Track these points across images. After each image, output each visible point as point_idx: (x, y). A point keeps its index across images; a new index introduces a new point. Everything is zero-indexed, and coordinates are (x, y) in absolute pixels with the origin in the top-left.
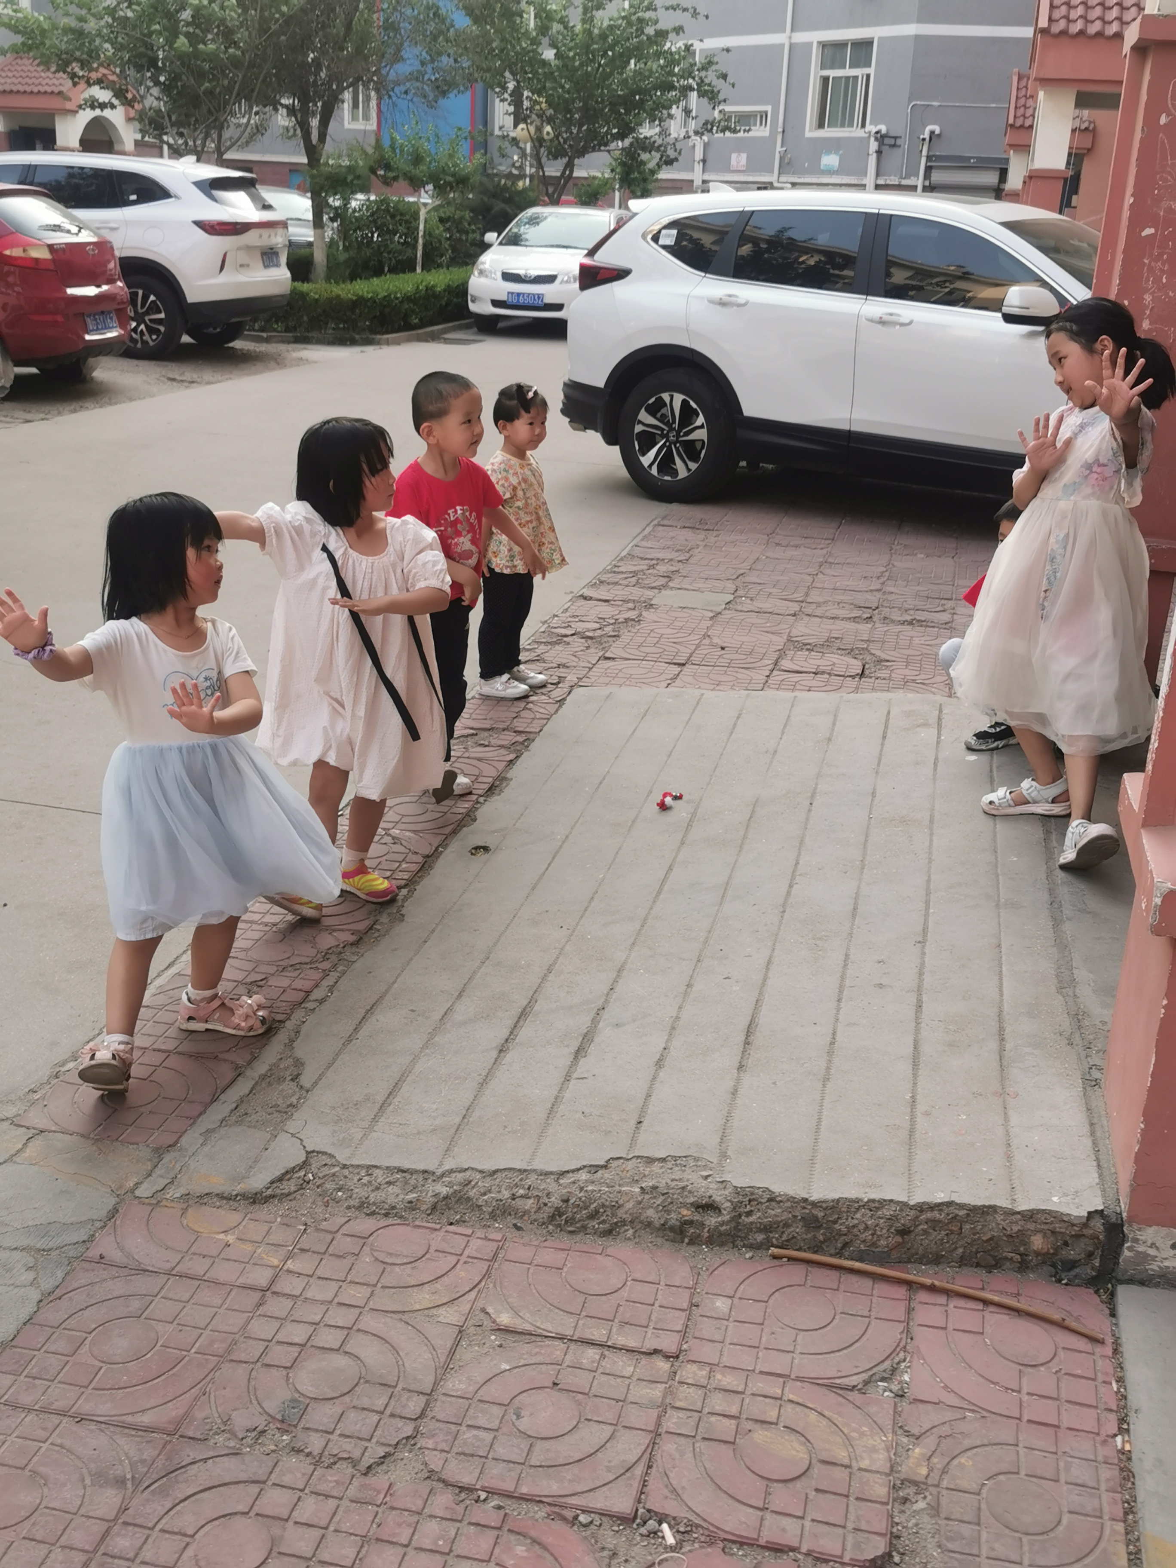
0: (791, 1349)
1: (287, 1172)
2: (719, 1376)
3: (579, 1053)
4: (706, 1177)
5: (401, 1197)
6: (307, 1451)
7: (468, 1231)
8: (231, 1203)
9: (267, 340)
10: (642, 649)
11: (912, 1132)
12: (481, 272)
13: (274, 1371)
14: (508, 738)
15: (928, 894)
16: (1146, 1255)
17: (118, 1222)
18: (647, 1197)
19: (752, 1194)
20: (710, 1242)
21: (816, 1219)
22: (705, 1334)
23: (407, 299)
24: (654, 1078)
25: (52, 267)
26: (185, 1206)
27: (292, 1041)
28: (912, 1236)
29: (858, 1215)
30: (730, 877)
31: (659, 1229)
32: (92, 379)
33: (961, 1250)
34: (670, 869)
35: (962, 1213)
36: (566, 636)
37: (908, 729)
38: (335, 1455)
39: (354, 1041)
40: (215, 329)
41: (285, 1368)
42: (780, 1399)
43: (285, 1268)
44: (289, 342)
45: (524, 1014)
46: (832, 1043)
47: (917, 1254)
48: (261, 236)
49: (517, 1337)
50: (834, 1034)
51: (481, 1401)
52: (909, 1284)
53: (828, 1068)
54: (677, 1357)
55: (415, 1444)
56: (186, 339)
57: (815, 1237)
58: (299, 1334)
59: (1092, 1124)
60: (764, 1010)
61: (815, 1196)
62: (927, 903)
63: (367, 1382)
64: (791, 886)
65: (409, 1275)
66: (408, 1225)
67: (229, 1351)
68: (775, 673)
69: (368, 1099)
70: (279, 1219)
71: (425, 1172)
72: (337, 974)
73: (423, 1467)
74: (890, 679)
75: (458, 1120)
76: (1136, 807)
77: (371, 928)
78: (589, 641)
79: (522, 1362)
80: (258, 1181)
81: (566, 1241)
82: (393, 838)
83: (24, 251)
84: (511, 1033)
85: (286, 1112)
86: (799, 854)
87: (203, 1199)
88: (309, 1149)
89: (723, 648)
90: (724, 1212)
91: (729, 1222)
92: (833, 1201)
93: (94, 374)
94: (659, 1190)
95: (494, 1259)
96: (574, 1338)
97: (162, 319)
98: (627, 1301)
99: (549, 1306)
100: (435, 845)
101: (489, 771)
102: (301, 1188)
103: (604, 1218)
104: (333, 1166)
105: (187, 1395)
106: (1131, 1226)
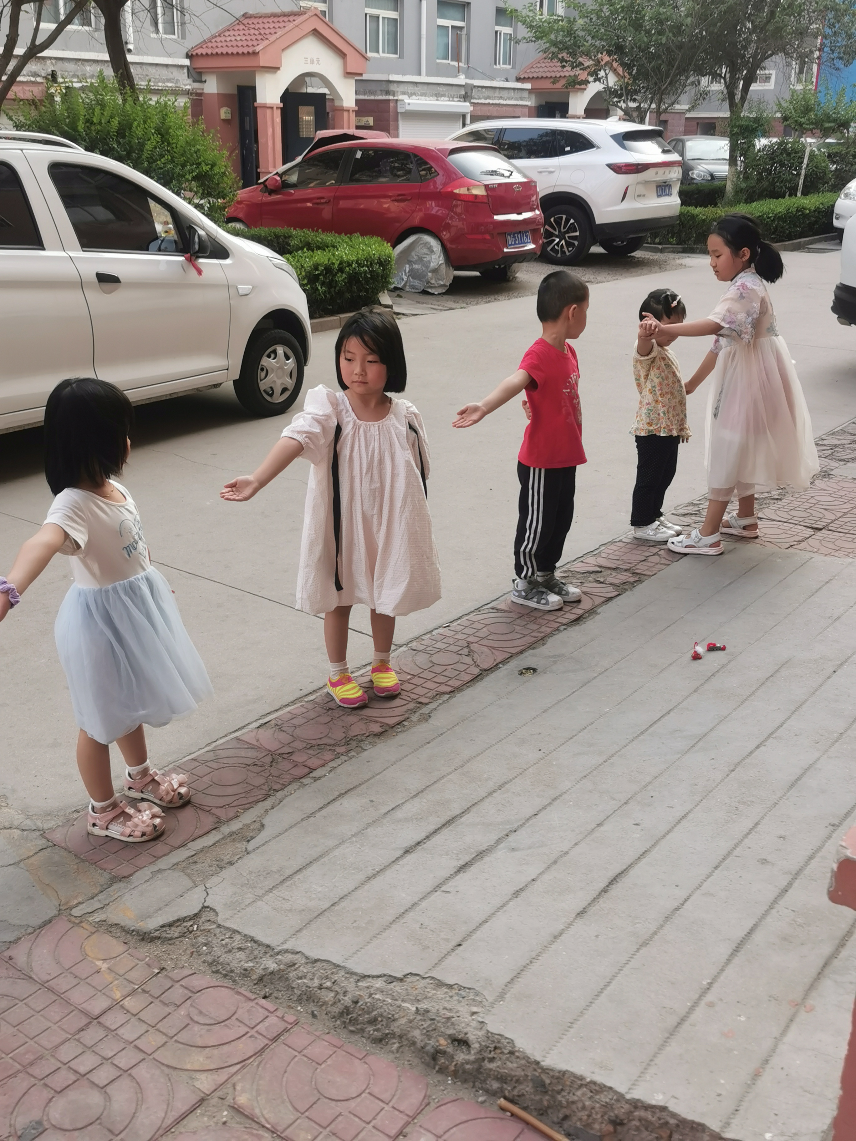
1: (178, 920)
3: (463, 868)
4: (474, 1013)
7: (273, 1008)
8: (128, 936)
9: (662, 251)
10: (792, 512)
12: (847, 196)
13: (46, 1091)
14: (623, 578)
17: (43, 932)
18: (419, 1017)
19: (499, 1042)
20: (455, 1074)
21: (543, 1085)
23: (778, 218)
24: (503, 906)
25: (486, 200)
26: (95, 930)
27: (271, 808)
28: (625, 1128)
29: (579, 1093)
30: (712, 729)
31: (420, 1051)
32: (515, 278)
34: (668, 713)
35: (672, 1121)
39: (311, 819)
40: (622, 242)
41: (56, 1091)
43: (121, 1003)
44: (678, 252)
45: (447, 823)
46: (677, 909)
48: (657, 173)
49: (243, 1120)
50: (685, 901)
53: (655, 933)
56: (597, 249)
57: (541, 1099)
61: (547, 1063)
63: (100, 1124)
64: (758, 747)
65: (201, 1036)
66: (235, 990)
67: (31, 1064)
69: (280, 871)
70: (148, 959)
71: (268, 946)
72: (346, 758)
75: (327, 905)
77: (398, 724)
80: (151, 924)
81: (342, 1038)
82: (471, 651)
83: (468, 189)
84: (427, 837)
85: (222, 868)
86: (789, 718)
87: (111, 928)
88: (207, 904)
90: (472, 1052)
91: (474, 1062)
92: (560, 1072)
93: (517, 275)
94: (430, 1014)
95: (275, 1039)
96: (282, 1135)
97: (576, 236)
98: (350, 1112)
99: (285, 1097)
100: (498, 661)
101: (586, 604)
102: (183, 935)
103: (379, 1026)
104: (214, 923)
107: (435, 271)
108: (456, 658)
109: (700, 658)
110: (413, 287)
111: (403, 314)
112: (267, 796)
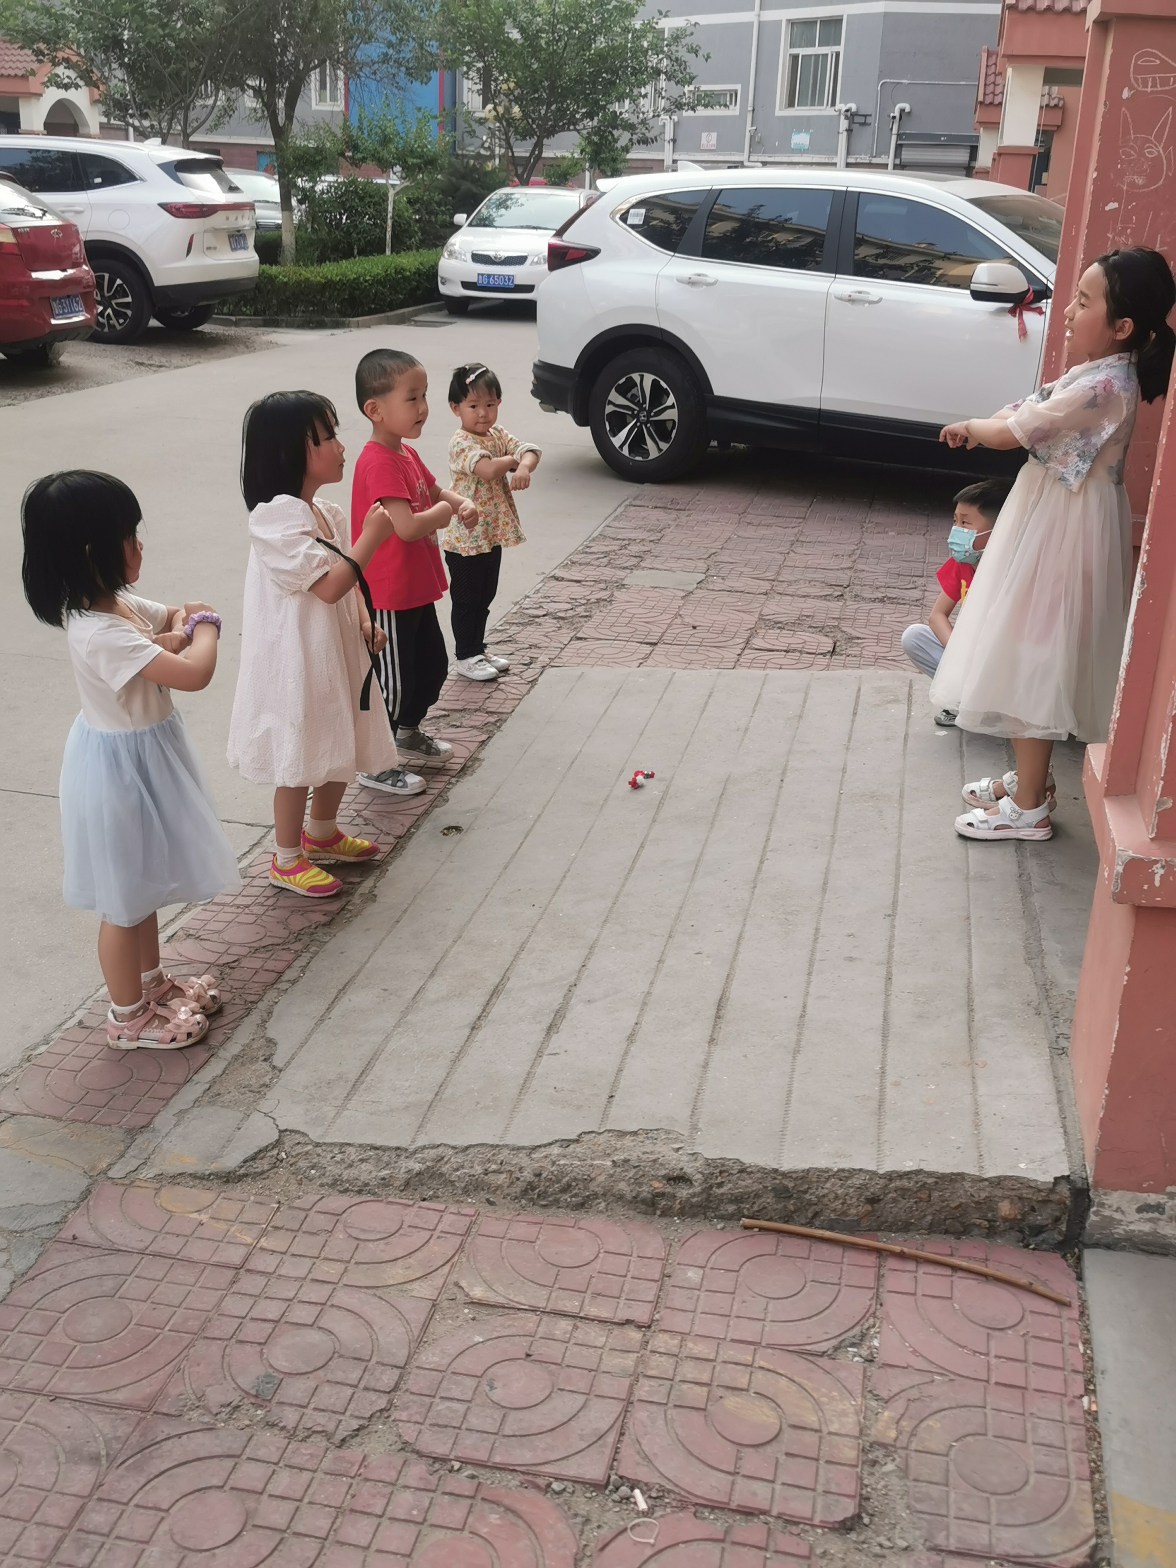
0: (761, 1316)
1: (260, 1151)
2: (690, 1345)
3: (551, 1029)
4: (678, 1150)
5: (374, 1174)
6: (281, 1425)
7: (441, 1207)
8: (205, 1182)
9: (236, 324)
10: (614, 629)
11: (881, 1103)
12: (451, 254)
13: (248, 1348)
14: (480, 719)
15: (898, 867)
16: (1112, 1219)
17: (91, 1203)
18: (619, 1170)
19: (723, 1165)
20: (682, 1213)
21: (786, 1189)
22: (677, 1304)
23: (378, 281)
24: (626, 1053)
25: (16, 251)
26: (158, 1186)
27: (264, 1021)
28: (882, 1204)
29: (828, 1185)
30: (701, 854)
31: (631, 1202)
32: (59, 363)
33: (929, 1218)
34: (642, 846)
35: (930, 1181)
36: (538, 617)
37: (878, 705)
38: (309, 1429)
39: (327, 1021)
40: (183, 312)
41: (260, 1344)
42: (751, 1366)
43: (259, 1246)
44: (258, 326)
45: (496, 992)
46: (802, 1016)
47: (886, 1222)
48: (227, 218)
49: (491, 1310)
50: (804, 1007)
51: (453, 1373)
52: (879, 1251)
53: (799, 1041)
54: (649, 1327)
55: (389, 1417)
56: (153, 323)
57: (785, 1206)
58: (272, 1310)
59: (1059, 1092)
60: (735, 984)
61: (786, 1166)
62: (897, 877)
63: (341, 1356)
64: (761, 862)
65: (382, 1251)
66: (381, 1201)
67: (203, 1329)
68: (747, 651)
69: (341, 1078)
70: (252, 1198)
71: (398, 1148)
72: (309, 955)
73: (396, 1439)
74: (861, 656)
75: (430, 1097)
76: (1099, 777)
78: (561, 622)
79: (495, 1335)
80: (231, 1161)
81: (538, 1215)
82: (365, 819)
84: (484, 1010)
85: (259, 1092)
86: (770, 831)
87: (176, 1179)
88: (282, 1128)
89: (694, 628)
90: (696, 1184)
91: (700, 1193)
92: (803, 1171)
93: (62, 359)
94: (630, 1163)
95: (467, 1234)
96: (547, 1310)
97: (129, 303)
98: (599, 1272)
99: (522, 1279)
100: (408, 826)
101: (461, 752)
102: (274, 1166)
103: (576, 1191)
104: (307, 1144)
105: (161, 1372)
106: (1096, 1190)
112: (249, 1010)
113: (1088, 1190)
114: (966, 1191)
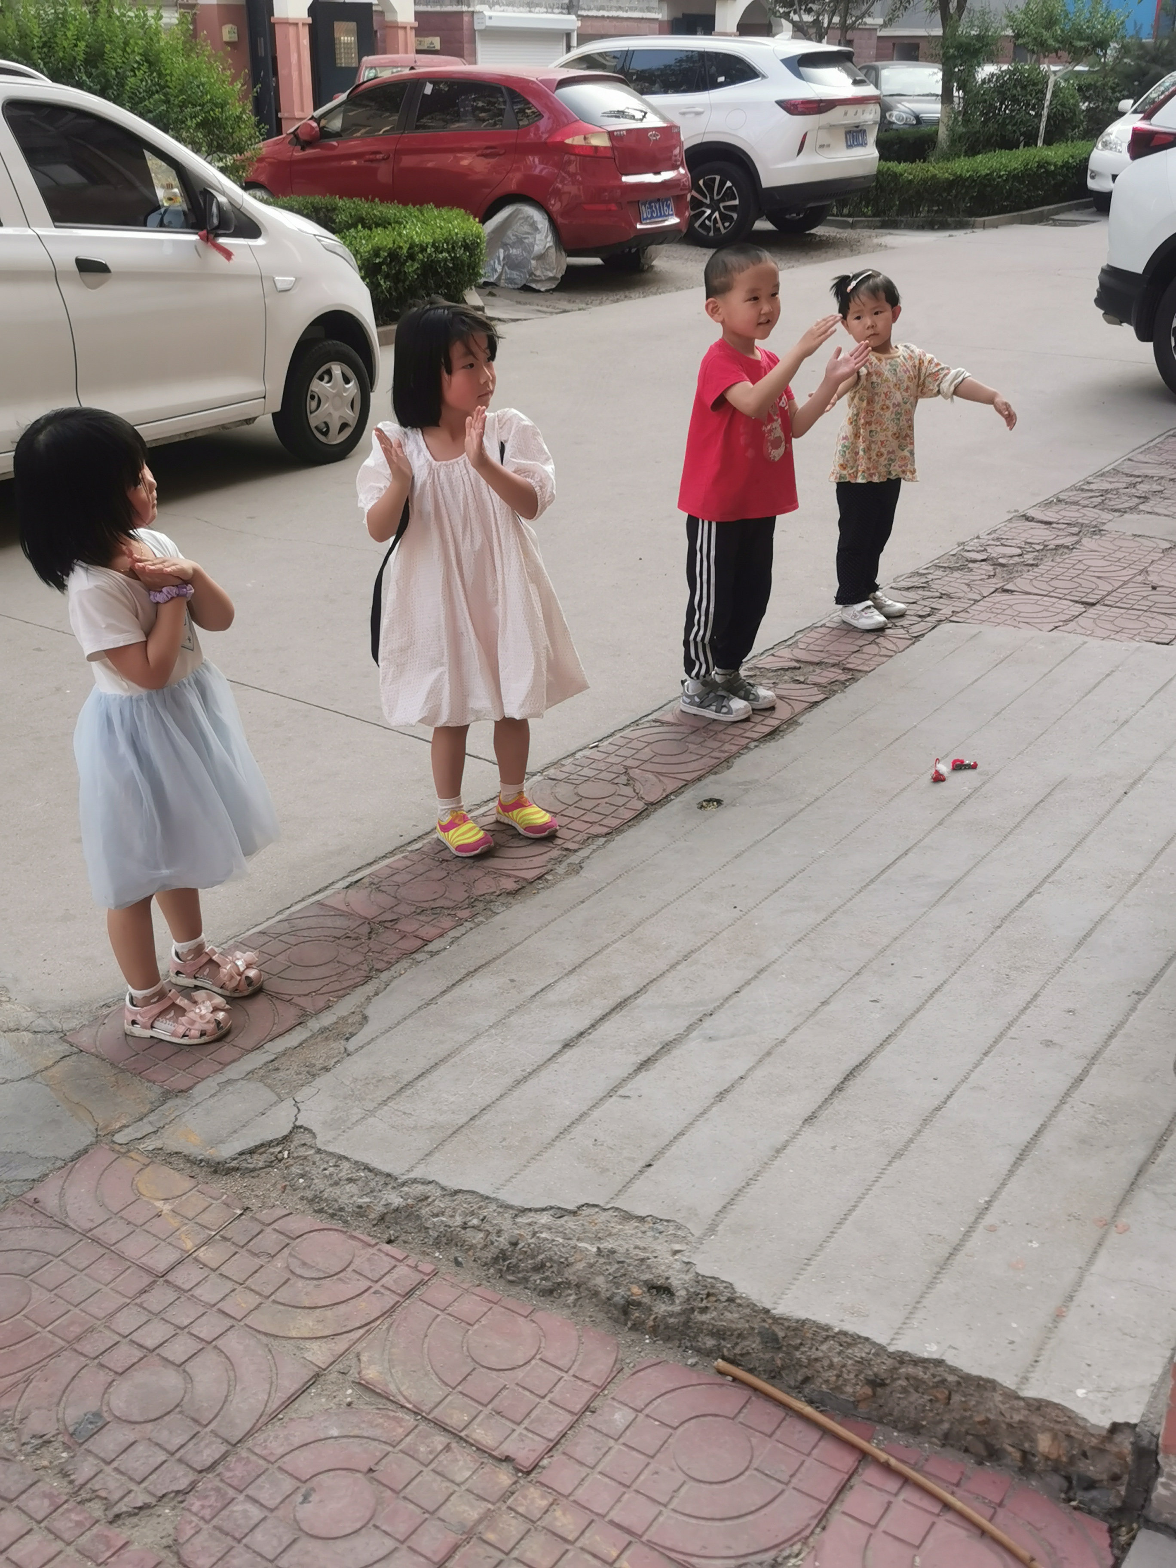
0: (666, 1501)
1: (262, 1145)
2: (558, 1513)
3: (645, 1064)
4: (676, 1252)
5: (357, 1198)
6: (72, 1477)
7: (402, 1255)
8: (195, 1167)
9: (853, 226)
10: (1053, 582)
12: (1106, 144)
13: (103, 1374)
14: (831, 676)
17: (77, 1166)
18: (602, 1260)
19: (713, 1287)
20: (654, 1331)
21: (775, 1339)
22: (578, 1453)
23: (1015, 177)
24: (704, 1113)
25: (610, 154)
26: (149, 1161)
27: (375, 994)
28: (888, 1390)
29: (824, 1347)
30: (966, 874)
31: (605, 1303)
32: (652, 267)
33: (946, 1426)
34: (906, 853)
35: (951, 1378)
36: (975, 561)
38: (94, 1491)
39: (431, 1007)
40: (798, 214)
41: (116, 1373)
43: (194, 1255)
44: (876, 227)
45: (622, 1005)
46: (938, 1109)
47: (891, 1415)
48: (846, 114)
49: (374, 1399)
50: (947, 1097)
51: (280, 1469)
52: (862, 1455)
53: (911, 1141)
54: (528, 1473)
55: (182, 1502)
56: (763, 225)
57: (773, 1358)
58: (152, 1335)
60: (889, 1049)
61: (780, 1310)
63: (181, 1412)
64: (1030, 895)
65: (307, 1294)
66: (347, 1233)
67: (79, 1339)
69: (396, 1077)
70: (225, 1197)
71: (389, 1175)
72: (471, 925)
73: (172, 1531)
75: (465, 1119)
77: (539, 878)
78: (998, 570)
79: (356, 1432)
80: (226, 1151)
81: (498, 1291)
83: (585, 138)
84: (592, 1026)
85: (313, 1075)
86: (1069, 856)
87: (170, 1158)
88: (299, 1123)
89: (1154, 588)
90: (677, 1301)
91: (679, 1314)
92: (797, 1321)
93: (654, 263)
94: (616, 1256)
95: (409, 1294)
96: (429, 1417)
97: (735, 206)
98: (517, 1384)
99: (429, 1368)
100: (668, 791)
101: (783, 712)
102: (270, 1165)
103: (548, 1273)
104: (311, 1147)
105: (10, 1378)
106: (1167, 1457)
107: (541, 257)
108: (612, 789)
109: (943, 780)
110: (510, 281)
111: (499, 320)
112: (368, 979)
113: (1157, 1454)
114: (996, 1407)
